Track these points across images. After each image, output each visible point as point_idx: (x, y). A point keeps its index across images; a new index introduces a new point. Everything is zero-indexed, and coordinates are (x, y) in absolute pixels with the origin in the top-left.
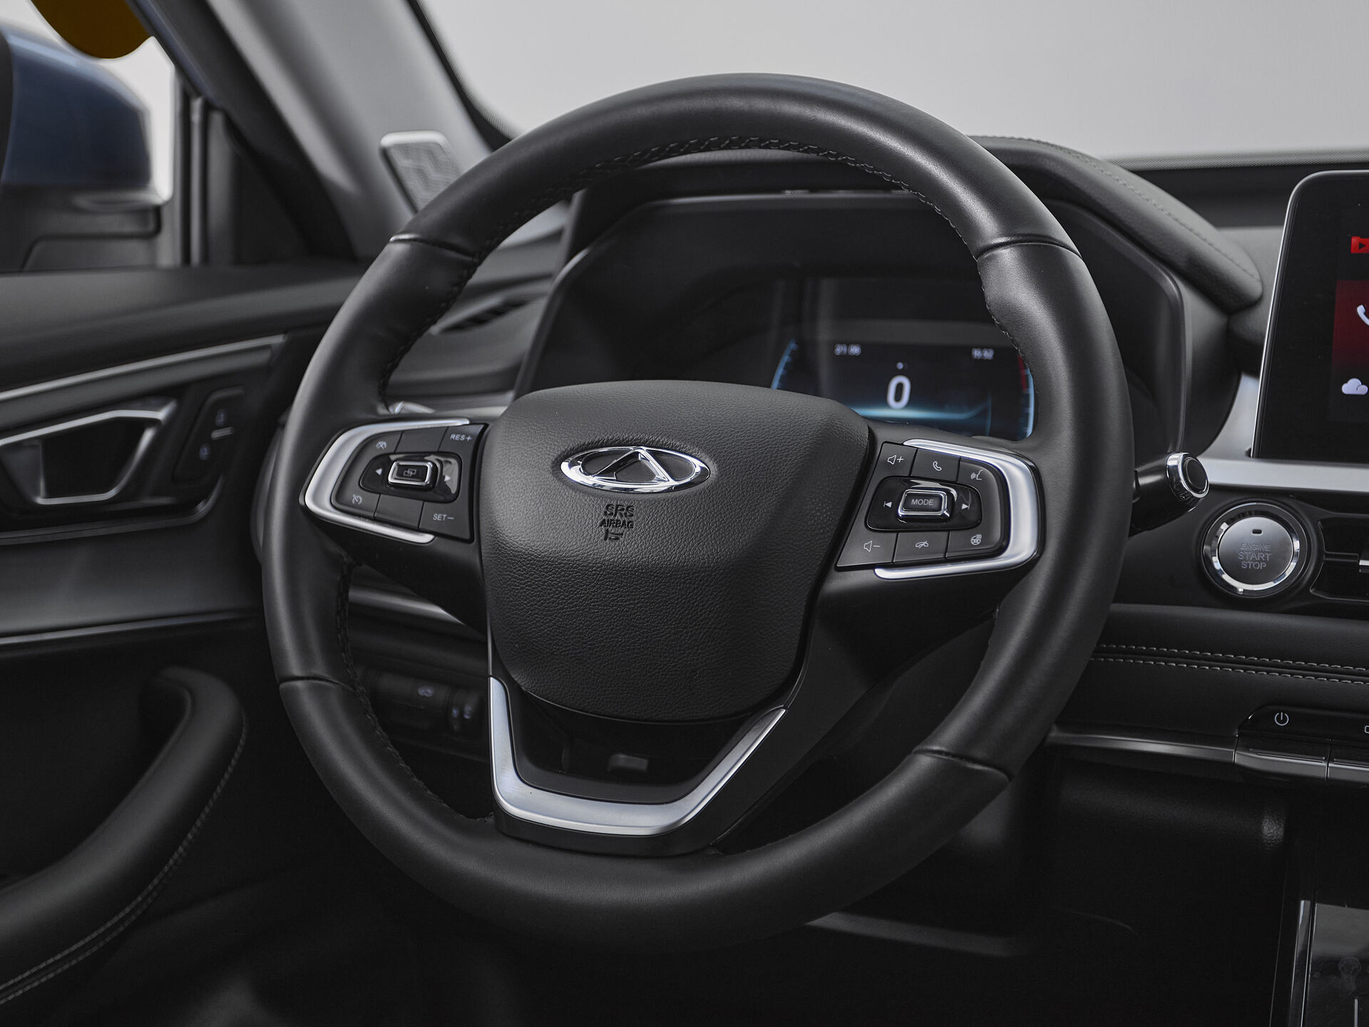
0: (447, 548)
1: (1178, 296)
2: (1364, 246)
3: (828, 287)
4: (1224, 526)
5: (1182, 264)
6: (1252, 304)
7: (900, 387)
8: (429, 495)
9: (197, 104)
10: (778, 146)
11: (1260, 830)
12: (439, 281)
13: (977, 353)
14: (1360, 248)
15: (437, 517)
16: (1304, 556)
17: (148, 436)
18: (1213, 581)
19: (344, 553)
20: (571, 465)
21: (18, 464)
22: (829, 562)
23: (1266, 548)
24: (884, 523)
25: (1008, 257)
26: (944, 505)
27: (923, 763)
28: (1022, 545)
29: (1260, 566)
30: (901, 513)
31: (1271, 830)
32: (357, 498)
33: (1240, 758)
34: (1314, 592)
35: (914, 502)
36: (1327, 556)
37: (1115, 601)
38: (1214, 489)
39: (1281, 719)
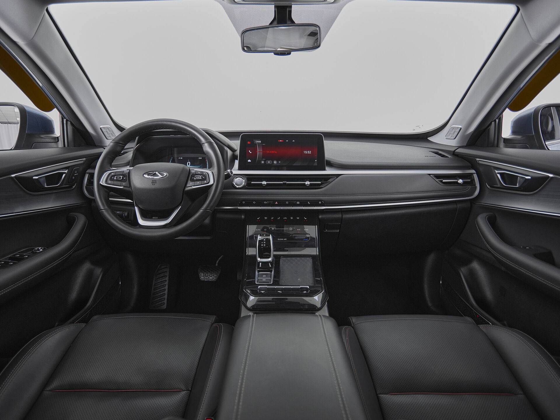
0: (126, 188)
1: (227, 150)
3: (176, 149)
4: (235, 179)
5: (227, 145)
6: (236, 151)
7: (189, 163)
8: (122, 181)
9: (65, 120)
10: (171, 129)
11: (242, 217)
12: (119, 149)
13: (199, 158)
15: (124, 184)
16: (245, 182)
17: (64, 175)
18: (234, 186)
19: (108, 190)
20: (146, 175)
21: (41, 180)
22: (185, 186)
23: (240, 181)
24: (193, 180)
25: (206, 145)
26: (201, 177)
27: (201, 211)
28: (212, 182)
29: (240, 184)
30: (195, 179)
31: (243, 217)
32: (110, 182)
33: (239, 208)
34: (247, 186)
35: (197, 177)
36: (248, 182)
37: (223, 190)
38: (234, 174)
39: (244, 202)
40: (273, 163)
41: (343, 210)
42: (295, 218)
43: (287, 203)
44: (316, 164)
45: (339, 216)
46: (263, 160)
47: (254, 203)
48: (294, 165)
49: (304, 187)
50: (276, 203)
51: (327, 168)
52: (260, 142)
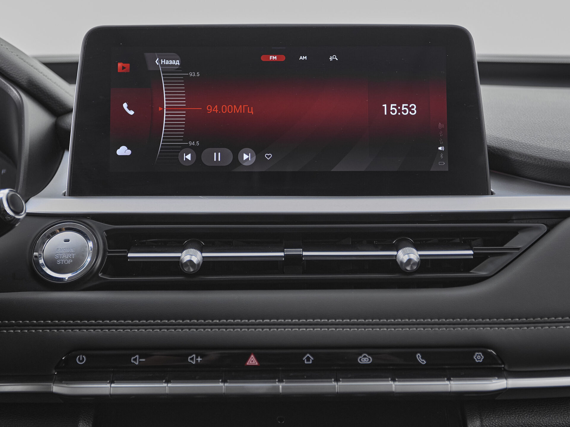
1: (21, 101)
2: (125, 68)
4: (47, 237)
5: (24, 83)
14: (123, 69)
16: (95, 253)
18: (39, 274)
23: (72, 251)
29: (69, 262)
33: (57, 389)
34: (102, 275)
36: (109, 252)
38: (29, 215)
39: (81, 360)
40: (236, 161)
43: (308, 359)
44: (442, 165)
46: (188, 146)
47: (136, 360)
48: (337, 168)
49: (392, 276)
50: (252, 361)
51: (494, 184)
52: (178, 63)
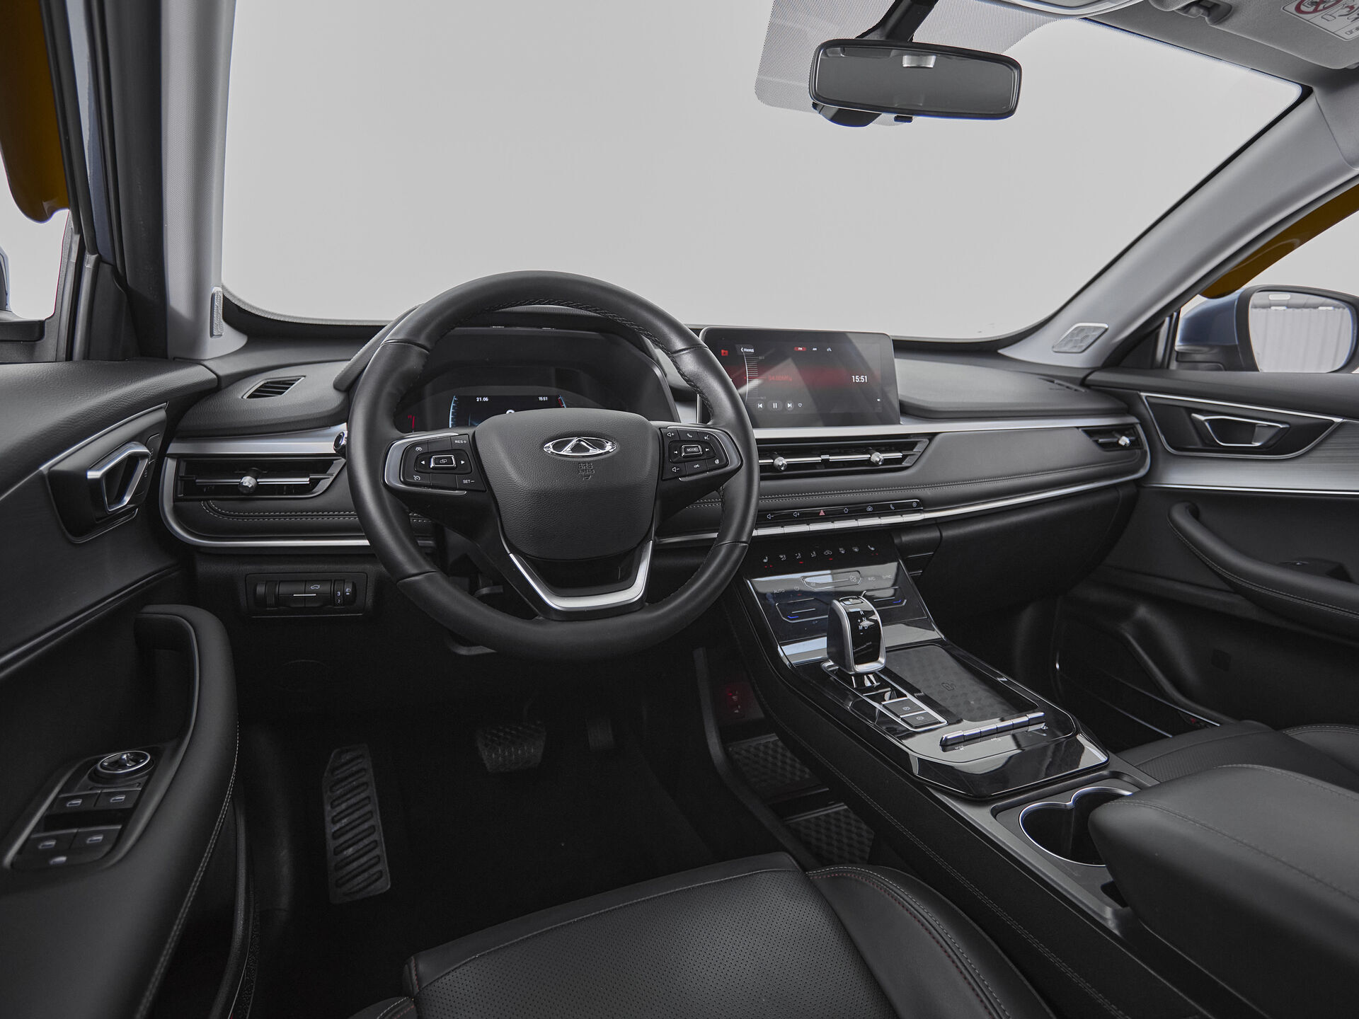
0: (474, 496)
8: (455, 471)
9: (91, 259)
13: (541, 399)
15: (465, 482)
22: (659, 478)
24: (676, 459)
26: (701, 450)
27: (725, 548)
28: (734, 462)
30: (683, 455)
32: (417, 478)
35: (689, 450)
40: (785, 408)
41: (938, 521)
42: (849, 550)
43: (846, 510)
45: (934, 534)
46: (760, 399)
49: (871, 468)
51: (902, 420)
52: (752, 351)
